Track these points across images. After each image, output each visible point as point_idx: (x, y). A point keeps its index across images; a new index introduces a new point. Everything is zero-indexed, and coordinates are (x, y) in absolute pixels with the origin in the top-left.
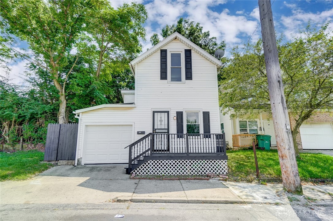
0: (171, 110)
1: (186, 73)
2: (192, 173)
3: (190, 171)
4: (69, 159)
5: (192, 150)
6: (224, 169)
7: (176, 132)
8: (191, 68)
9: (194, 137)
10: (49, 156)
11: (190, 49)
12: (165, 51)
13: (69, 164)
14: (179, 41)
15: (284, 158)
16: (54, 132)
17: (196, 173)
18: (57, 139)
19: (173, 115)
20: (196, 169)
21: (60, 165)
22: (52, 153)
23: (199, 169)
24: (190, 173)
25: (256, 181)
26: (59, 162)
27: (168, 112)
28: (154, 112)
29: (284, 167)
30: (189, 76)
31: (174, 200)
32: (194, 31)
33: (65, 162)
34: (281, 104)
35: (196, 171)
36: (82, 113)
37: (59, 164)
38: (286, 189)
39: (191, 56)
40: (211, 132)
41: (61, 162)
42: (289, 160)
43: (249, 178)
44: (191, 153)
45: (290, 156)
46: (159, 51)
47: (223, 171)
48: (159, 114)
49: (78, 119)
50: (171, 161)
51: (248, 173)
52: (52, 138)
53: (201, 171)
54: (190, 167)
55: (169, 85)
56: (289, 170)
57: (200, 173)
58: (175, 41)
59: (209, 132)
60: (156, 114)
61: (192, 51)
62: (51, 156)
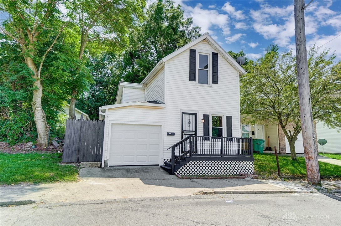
0: (198, 112)
1: (213, 76)
2: (226, 173)
3: (225, 171)
4: (94, 160)
5: (226, 153)
6: (251, 169)
7: (203, 135)
8: (217, 72)
9: (217, 140)
10: (68, 157)
11: (217, 52)
12: (195, 51)
13: (94, 166)
14: (207, 43)
15: (310, 159)
16: (74, 129)
17: (229, 173)
18: (78, 138)
19: (200, 118)
20: (229, 170)
21: (84, 167)
22: (72, 153)
23: (232, 170)
24: (225, 173)
25: (279, 179)
26: (82, 164)
27: (196, 115)
28: (183, 113)
29: (310, 166)
30: (215, 80)
31: (246, 192)
32: (178, 16)
33: (89, 164)
34: (310, 117)
35: (229, 171)
36: (109, 109)
37: (81, 166)
38: (311, 182)
39: (217, 60)
40: (233, 136)
41: (83, 164)
42: (314, 161)
43: (273, 176)
44: (225, 155)
45: (315, 158)
46: (189, 51)
47: (250, 171)
48: (188, 116)
49: (105, 116)
50: (209, 162)
51: (271, 173)
52: (72, 137)
53: (234, 172)
54: (225, 168)
55: (198, 87)
56: (314, 168)
57: (232, 173)
58: (203, 42)
59: (232, 136)
60: (184, 115)
61: (219, 55)
62: (72, 157)
